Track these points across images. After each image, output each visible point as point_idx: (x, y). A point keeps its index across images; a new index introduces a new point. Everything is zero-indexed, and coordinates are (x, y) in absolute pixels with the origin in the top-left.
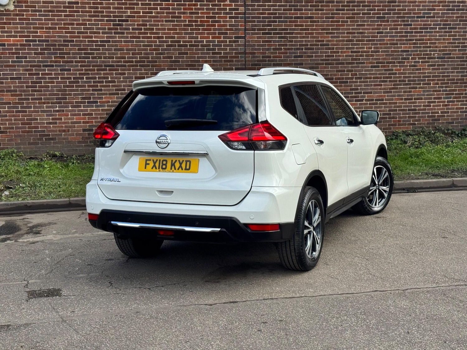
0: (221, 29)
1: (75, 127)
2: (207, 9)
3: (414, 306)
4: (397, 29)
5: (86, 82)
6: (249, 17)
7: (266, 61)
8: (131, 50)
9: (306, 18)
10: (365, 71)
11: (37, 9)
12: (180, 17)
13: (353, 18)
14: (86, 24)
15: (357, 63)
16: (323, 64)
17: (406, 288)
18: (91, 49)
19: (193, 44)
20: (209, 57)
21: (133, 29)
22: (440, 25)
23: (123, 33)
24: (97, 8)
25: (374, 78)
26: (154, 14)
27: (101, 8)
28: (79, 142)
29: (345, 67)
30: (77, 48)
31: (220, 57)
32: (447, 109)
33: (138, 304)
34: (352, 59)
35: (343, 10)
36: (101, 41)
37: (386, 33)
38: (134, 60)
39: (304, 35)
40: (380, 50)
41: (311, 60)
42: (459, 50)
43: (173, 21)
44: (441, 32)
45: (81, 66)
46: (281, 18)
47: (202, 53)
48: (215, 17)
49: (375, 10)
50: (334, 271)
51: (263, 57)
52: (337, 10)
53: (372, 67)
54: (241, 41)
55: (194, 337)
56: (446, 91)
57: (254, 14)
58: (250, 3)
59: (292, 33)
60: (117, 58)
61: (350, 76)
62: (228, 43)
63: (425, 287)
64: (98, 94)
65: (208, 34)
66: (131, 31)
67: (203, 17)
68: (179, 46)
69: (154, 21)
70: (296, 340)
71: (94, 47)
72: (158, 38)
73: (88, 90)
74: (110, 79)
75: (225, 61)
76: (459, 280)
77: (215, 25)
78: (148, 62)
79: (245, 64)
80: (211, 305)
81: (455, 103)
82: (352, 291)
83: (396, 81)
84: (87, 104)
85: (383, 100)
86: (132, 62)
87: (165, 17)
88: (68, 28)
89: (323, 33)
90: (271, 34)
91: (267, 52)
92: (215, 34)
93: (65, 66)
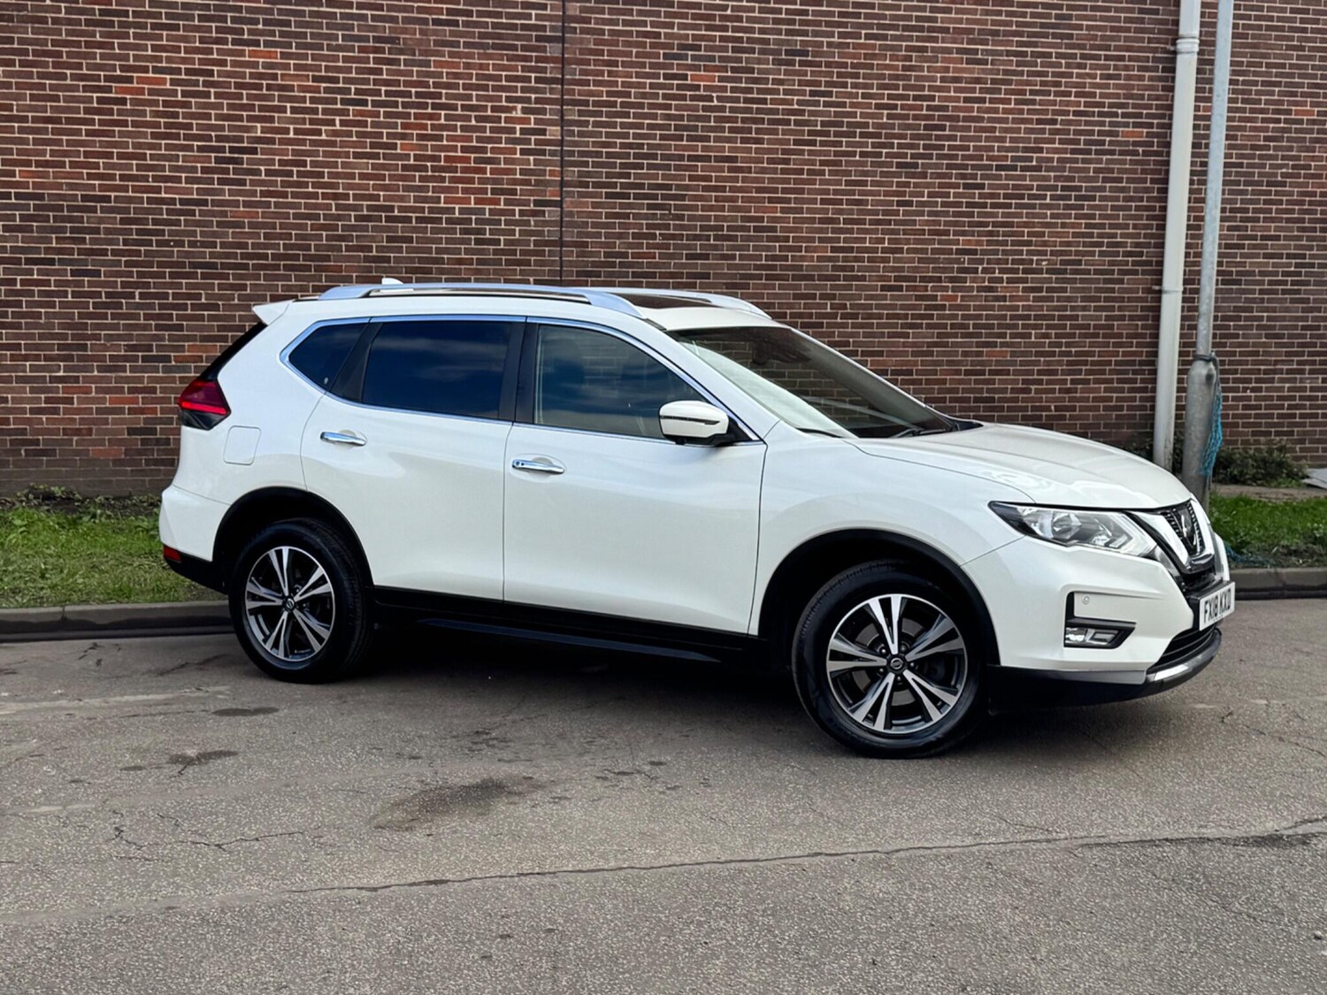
0: (500, 181)
1: (106, 422)
2: (463, 128)
3: (906, 894)
4: (948, 195)
5: (139, 307)
6: (572, 153)
7: (613, 265)
8: (264, 226)
9: (717, 159)
10: (868, 298)
11: (15, 113)
12: (394, 146)
13: (839, 163)
14: (143, 157)
15: (846, 278)
16: (759, 277)
17: (896, 848)
18: (155, 222)
19: (426, 215)
20: (467, 251)
21: (269, 173)
22: (1055, 188)
23: (243, 183)
24: (175, 115)
25: (889, 316)
26: (324, 137)
27: (185, 116)
28: (117, 462)
29: (816, 287)
30: (118, 216)
31: (496, 252)
32: (1071, 400)
33: (178, 887)
34: (834, 268)
35: (813, 143)
36: (182, 202)
37: (920, 204)
38: (269, 252)
39: (713, 203)
40: (906, 247)
41: (730, 267)
42: (1102, 254)
43: (376, 156)
44: (1058, 207)
45: (128, 264)
46: (654, 157)
47: (448, 241)
48: (484, 150)
49: (891, 146)
50: (721, 802)
51: (607, 255)
52: (796, 142)
53: (883, 288)
54: (550, 212)
55: (306, 975)
56: (1068, 354)
57: (586, 144)
58: (576, 118)
59: (683, 197)
60: (223, 245)
61: (829, 310)
62: (517, 217)
63: (944, 845)
64: (171, 338)
65: (465, 191)
66: (263, 177)
67: (454, 149)
68: (388, 219)
69: (326, 154)
70: (577, 981)
71: (165, 217)
72: (335, 197)
73: (145, 328)
74: (203, 301)
75: (508, 262)
76: (1035, 828)
77: (483, 171)
78: (306, 258)
79: (561, 271)
80: (375, 889)
81: (1092, 386)
82: (757, 853)
83: (945, 326)
84: (140, 363)
85: (910, 373)
86: (265, 257)
87: (354, 145)
88: (97, 166)
89: (762, 200)
90: (627, 196)
91: (618, 242)
92: (484, 191)
93: (85, 263)
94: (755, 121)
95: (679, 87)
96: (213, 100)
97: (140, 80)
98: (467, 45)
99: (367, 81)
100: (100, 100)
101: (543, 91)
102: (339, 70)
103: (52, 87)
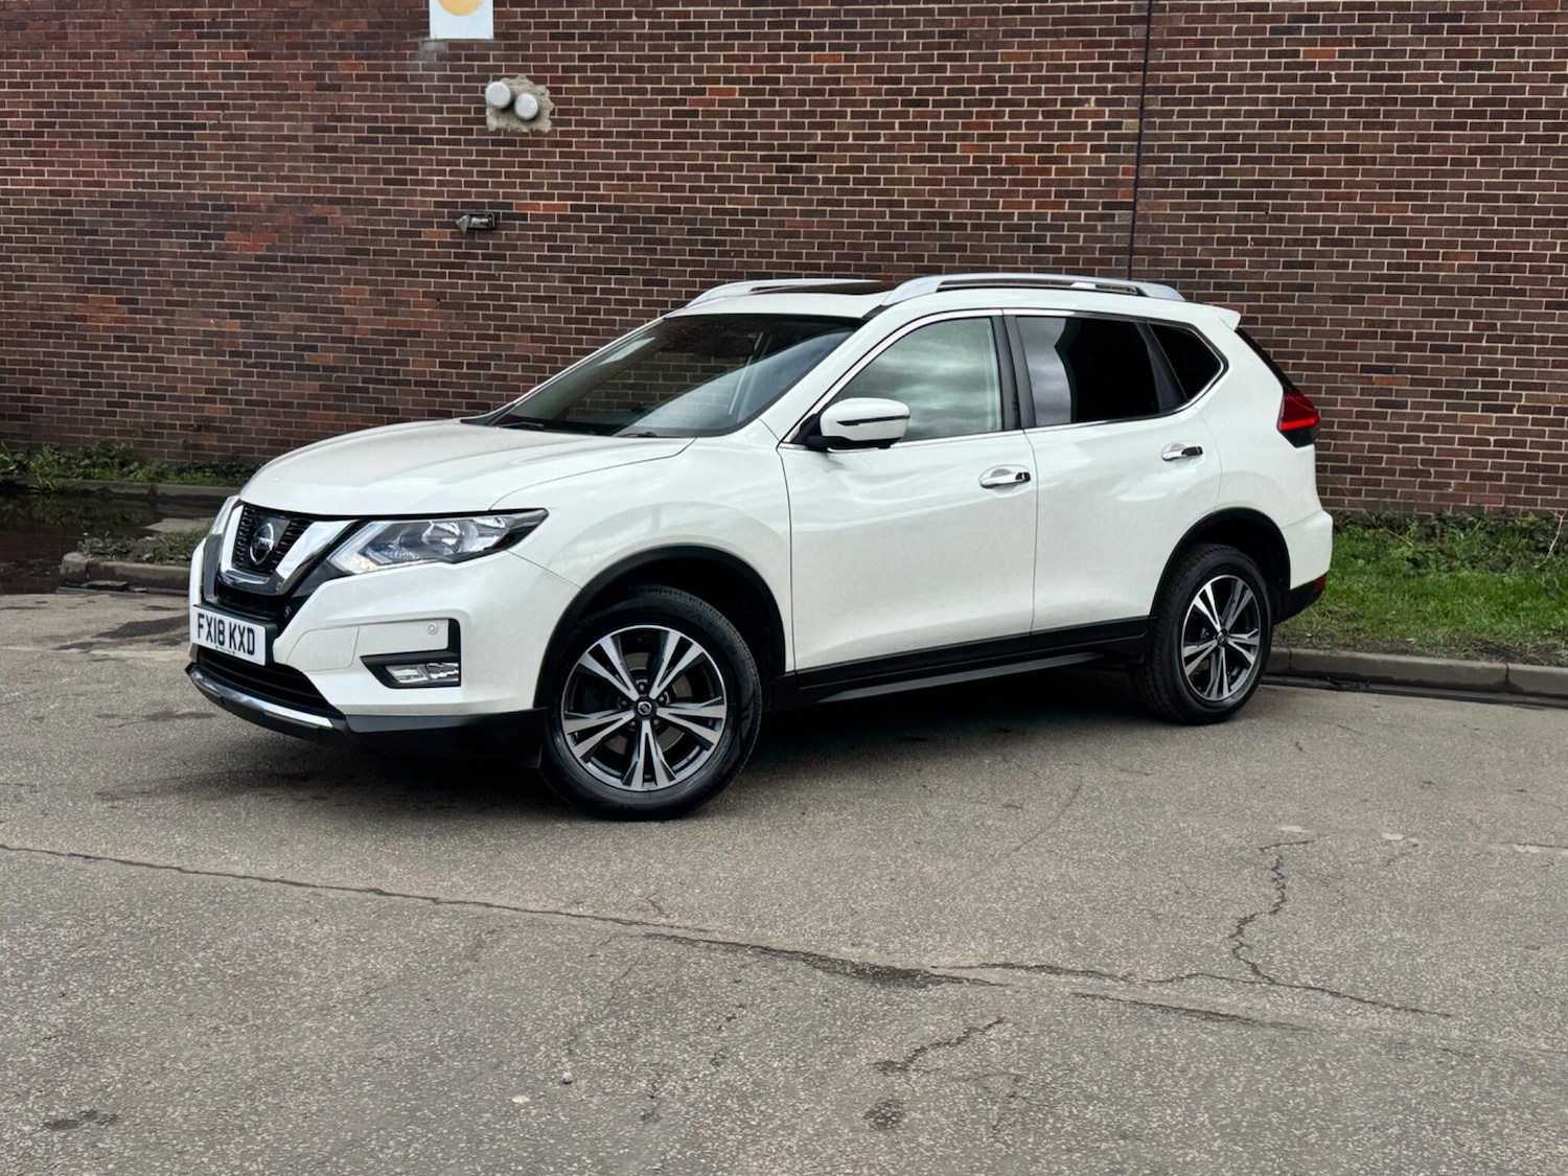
0: (1066, 183)
2: (1029, 126)
6: (1150, 149)
7: (1192, 275)
8: (818, 235)
9: (1331, 149)
10: (1526, 317)
11: (602, 128)
12: (953, 148)
13: (1495, 151)
14: (711, 168)
16: (1379, 289)
18: (720, 233)
19: (983, 221)
20: (1025, 260)
21: (826, 181)
23: (800, 191)
24: (741, 125)
25: (1556, 341)
26: (882, 142)
27: (751, 125)
29: (1456, 303)
30: (686, 227)
31: (1056, 261)
34: (1481, 280)
35: (1462, 127)
36: (744, 212)
38: (823, 261)
39: (1323, 201)
41: (1339, 277)
43: (934, 160)
45: (693, 274)
46: (1251, 148)
47: (1005, 249)
48: (1050, 148)
51: (1185, 263)
52: (1438, 126)
53: (1549, 305)
54: (1120, 216)
57: (1169, 137)
58: (1159, 108)
59: (1284, 196)
60: (780, 255)
61: (1471, 331)
62: (1082, 222)
65: (1026, 194)
66: (820, 185)
67: (1017, 148)
68: (943, 226)
69: (883, 160)
71: (728, 227)
72: (890, 204)
78: (858, 267)
86: (818, 266)
87: (912, 148)
88: (669, 178)
89: (1388, 197)
90: (1214, 196)
91: (1199, 249)
92: (1048, 194)
93: (654, 272)
94: (1384, 102)
95: (1288, 66)
96: (777, 108)
97: (712, 92)
98: (1039, 33)
99: (929, 80)
100: (676, 113)
101: (1121, 79)
102: (901, 69)
103: (635, 102)
